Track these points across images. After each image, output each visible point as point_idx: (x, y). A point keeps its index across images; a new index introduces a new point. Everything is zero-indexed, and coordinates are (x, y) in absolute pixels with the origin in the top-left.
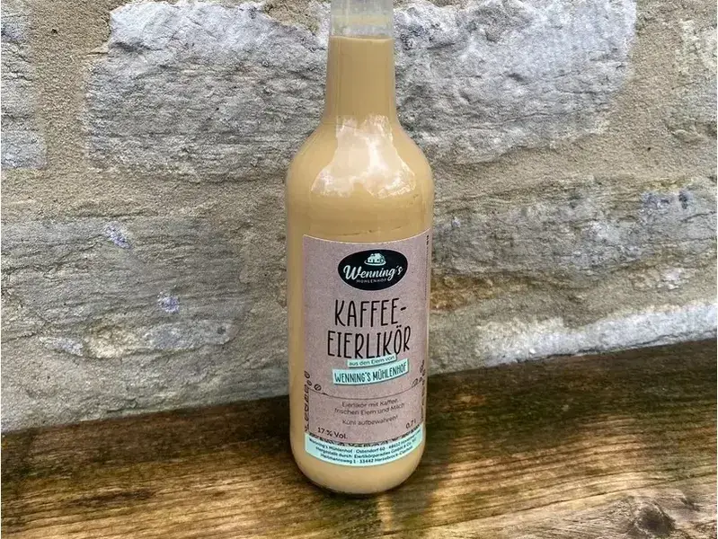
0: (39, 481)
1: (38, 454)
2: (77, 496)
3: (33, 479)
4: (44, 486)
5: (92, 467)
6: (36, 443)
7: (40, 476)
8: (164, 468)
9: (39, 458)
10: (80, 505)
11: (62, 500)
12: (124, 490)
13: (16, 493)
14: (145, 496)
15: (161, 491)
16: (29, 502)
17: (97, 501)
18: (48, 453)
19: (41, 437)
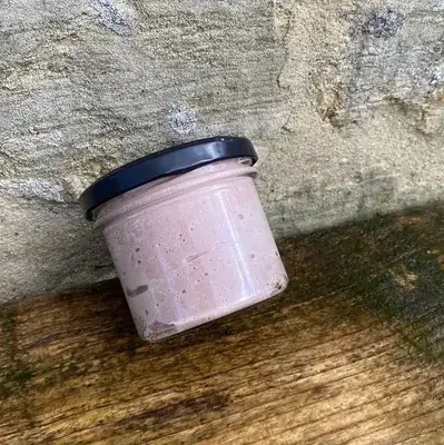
0: (52, 392)
1: (32, 347)
2: (120, 412)
3: (42, 389)
4: (63, 399)
5: (120, 361)
6: (23, 329)
7: (50, 383)
8: (220, 352)
9: (37, 352)
10: (131, 428)
11: (101, 423)
12: (183, 396)
13: (26, 416)
14: (218, 402)
15: (237, 392)
16: (53, 429)
17: (152, 419)
18: (45, 343)
19: (25, 318)
